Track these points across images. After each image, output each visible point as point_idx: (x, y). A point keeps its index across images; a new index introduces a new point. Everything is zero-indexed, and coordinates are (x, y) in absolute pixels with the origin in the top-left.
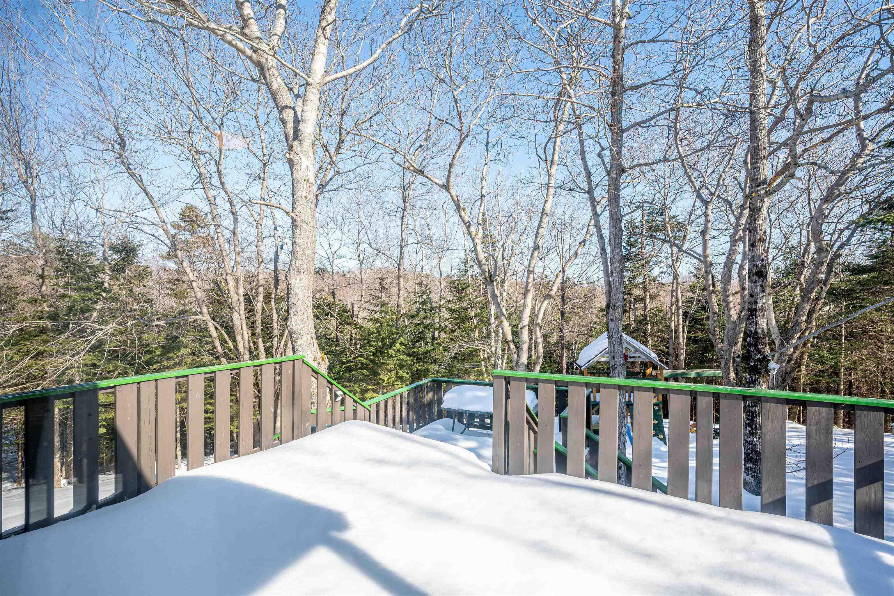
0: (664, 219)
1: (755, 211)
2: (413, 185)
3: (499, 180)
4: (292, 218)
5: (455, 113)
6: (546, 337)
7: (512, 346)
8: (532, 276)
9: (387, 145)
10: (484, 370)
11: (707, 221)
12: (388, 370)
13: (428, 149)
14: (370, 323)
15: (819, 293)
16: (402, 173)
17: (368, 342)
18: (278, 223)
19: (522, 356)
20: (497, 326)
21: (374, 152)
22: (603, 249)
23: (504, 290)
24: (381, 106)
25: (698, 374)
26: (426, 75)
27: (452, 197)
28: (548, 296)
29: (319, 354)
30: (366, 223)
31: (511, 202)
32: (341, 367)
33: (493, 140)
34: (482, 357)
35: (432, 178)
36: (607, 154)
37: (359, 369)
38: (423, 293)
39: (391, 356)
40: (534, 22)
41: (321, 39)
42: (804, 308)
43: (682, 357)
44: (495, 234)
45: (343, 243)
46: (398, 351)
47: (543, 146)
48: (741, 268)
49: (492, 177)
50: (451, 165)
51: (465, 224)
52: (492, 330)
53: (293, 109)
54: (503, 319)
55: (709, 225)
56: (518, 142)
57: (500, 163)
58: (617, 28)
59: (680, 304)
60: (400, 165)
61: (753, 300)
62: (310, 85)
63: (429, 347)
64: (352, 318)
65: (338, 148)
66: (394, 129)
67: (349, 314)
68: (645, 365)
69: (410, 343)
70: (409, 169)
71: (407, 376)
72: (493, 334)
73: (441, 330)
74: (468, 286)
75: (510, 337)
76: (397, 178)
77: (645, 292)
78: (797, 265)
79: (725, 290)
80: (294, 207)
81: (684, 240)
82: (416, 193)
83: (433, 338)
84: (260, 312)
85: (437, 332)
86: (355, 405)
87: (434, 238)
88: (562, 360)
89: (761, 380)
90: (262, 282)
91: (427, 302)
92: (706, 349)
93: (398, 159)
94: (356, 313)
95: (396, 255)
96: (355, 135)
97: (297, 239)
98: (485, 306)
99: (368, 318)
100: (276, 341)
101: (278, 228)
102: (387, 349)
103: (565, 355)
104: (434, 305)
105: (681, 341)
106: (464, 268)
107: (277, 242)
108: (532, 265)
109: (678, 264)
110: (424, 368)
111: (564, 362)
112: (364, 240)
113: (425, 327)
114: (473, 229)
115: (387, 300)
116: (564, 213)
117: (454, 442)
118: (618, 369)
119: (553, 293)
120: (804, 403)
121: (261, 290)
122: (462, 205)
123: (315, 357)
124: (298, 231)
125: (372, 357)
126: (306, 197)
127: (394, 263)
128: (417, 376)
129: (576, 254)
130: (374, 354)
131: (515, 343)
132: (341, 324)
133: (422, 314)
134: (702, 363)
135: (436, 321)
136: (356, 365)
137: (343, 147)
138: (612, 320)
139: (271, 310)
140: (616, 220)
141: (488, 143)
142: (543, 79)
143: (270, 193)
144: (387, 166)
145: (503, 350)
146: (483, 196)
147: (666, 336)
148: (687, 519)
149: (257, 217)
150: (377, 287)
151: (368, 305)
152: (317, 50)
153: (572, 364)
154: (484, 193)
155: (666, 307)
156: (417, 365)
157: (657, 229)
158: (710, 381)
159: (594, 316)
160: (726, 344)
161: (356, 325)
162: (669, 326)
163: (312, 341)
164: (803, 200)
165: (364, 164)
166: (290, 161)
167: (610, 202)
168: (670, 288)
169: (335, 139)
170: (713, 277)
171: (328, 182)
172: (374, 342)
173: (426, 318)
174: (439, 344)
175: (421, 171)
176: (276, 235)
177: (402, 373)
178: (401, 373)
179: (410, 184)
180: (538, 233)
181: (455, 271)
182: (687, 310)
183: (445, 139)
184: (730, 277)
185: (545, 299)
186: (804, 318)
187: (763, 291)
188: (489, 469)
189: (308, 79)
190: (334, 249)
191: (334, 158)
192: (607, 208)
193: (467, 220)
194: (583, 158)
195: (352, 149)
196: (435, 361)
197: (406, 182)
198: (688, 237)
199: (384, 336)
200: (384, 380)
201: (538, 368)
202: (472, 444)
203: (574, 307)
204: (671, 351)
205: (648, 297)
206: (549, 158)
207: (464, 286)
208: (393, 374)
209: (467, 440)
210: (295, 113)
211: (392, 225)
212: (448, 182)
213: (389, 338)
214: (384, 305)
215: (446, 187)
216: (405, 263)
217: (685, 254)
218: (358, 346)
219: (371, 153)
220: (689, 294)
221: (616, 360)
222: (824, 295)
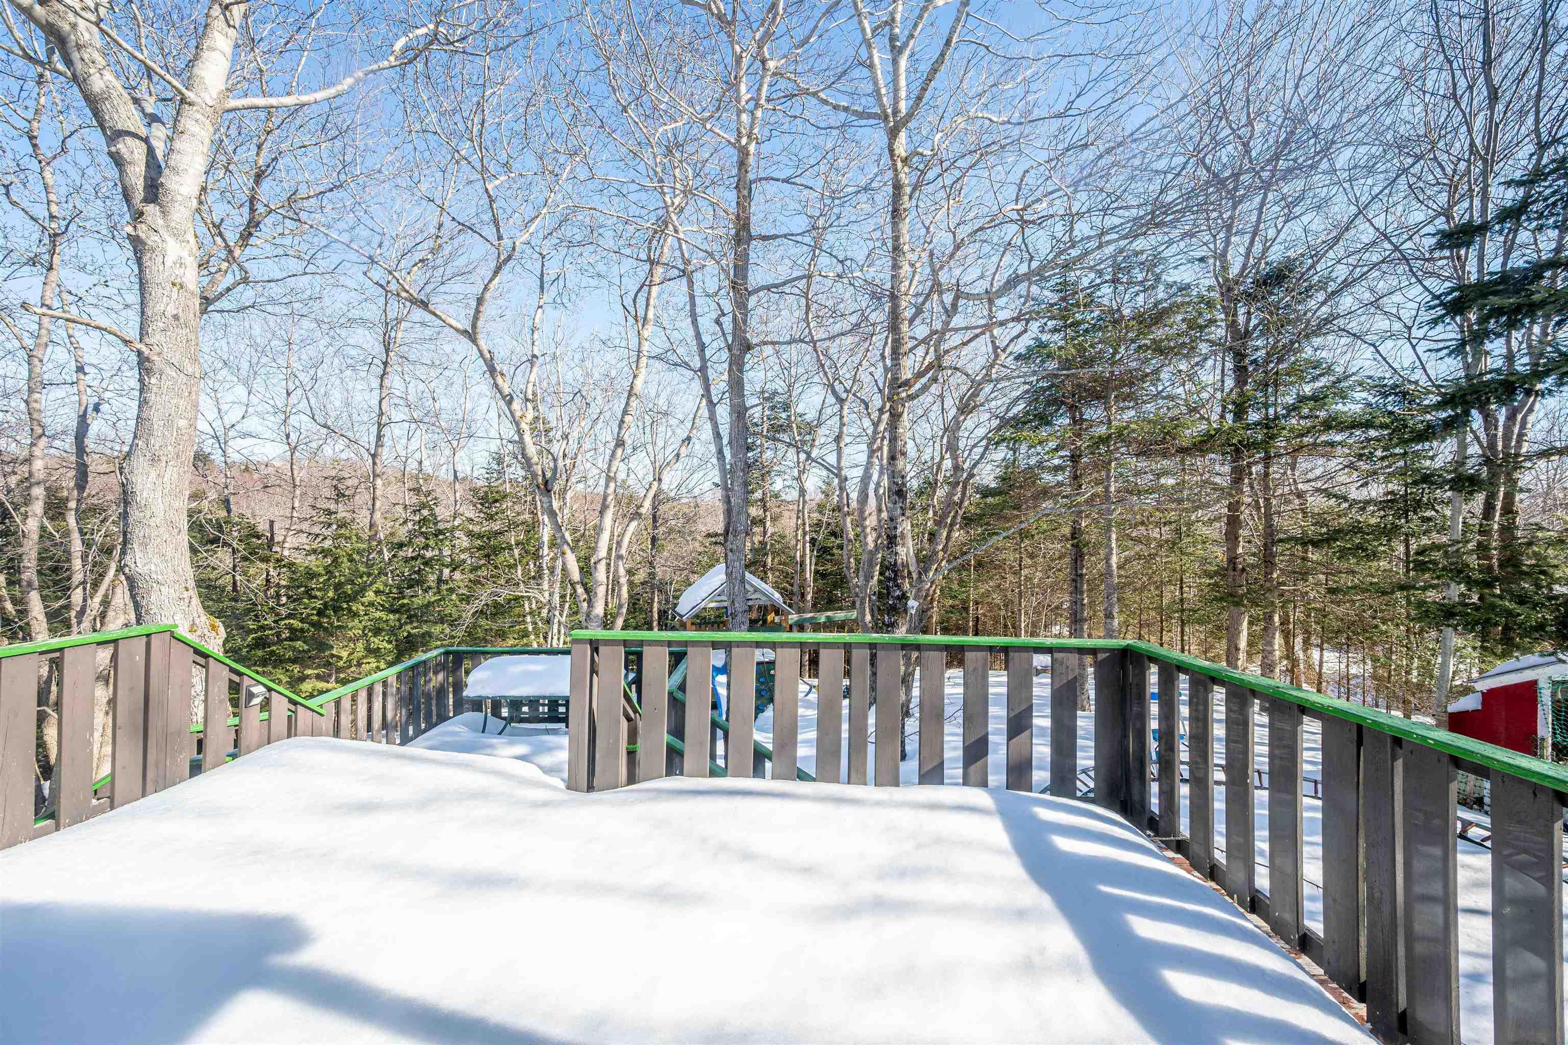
0: (789, 416)
1: (895, 417)
2: (403, 324)
3: (559, 336)
4: (140, 353)
5: (487, 217)
6: (630, 572)
7: (580, 590)
8: (612, 485)
9: (356, 247)
10: (530, 628)
11: (842, 425)
12: (351, 639)
13: (434, 268)
14: (313, 557)
15: (954, 517)
16: (382, 299)
17: (306, 592)
18: (88, 358)
19: (596, 604)
20: (554, 559)
21: (326, 255)
22: (720, 452)
23: (565, 504)
24: (343, 177)
25: (828, 617)
26: (432, 144)
27: (480, 351)
28: (637, 515)
29: (204, 618)
30: (304, 378)
31: (578, 372)
32: (244, 640)
33: (552, 271)
34: (527, 609)
35: (443, 317)
36: (727, 322)
37: (286, 640)
38: (423, 506)
39: (356, 615)
40: (625, 109)
41: (219, 24)
42: (941, 534)
43: (809, 597)
44: (552, 417)
45: (251, 410)
46: (371, 604)
47: (632, 294)
48: (878, 485)
49: (547, 329)
50: (480, 301)
51: (504, 397)
52: (544, 566)
53: (146, 140)
54: (566, 547)
55: (845, 428)
56: (594, 282)
57: (563, 309)
58: (743, 152)
59: (807, 529)
60: (381, 286)
61: (892, 525)
62: (190, 104)
63: (431, 597)
64: (270, 548)
65: (246, 237)
66: (369, 223)
67: (263, 540)
68: (764, 610)
69: (395, 590)
70: (398, 295)
71: (389, 646)
72: (546, 572)
73: (455, 566)
74: (505, 496)
75: (576, 576)
76: (374, 307)
77: (765, 511)
78: (930, 483)
79: (861, 511)
80: (143, 333)
81: (812, 446)
82: (411, 337)
83: (440, 581)
84: (36, 537)
85: (446, 572)
86: (292, 707)
87: (443, 416)
88: (652, 608)
89: (900, 622)
90: (40, 475)
91: (429, 521)
92: (835, 586)
93: (377, 274)
94: (278, 538)
95: (368, 438)
96: (284, 217)
97: (152, 397)
98: (532, 527)
99: (308, 548)
100: (77, 596)
101: (87, 369)
102: (347, 602)
103: (656, 600)
104: (441, 526)
105: (808, 576)
106: (496, 467)
107: (84, 398)
108: (614, 469)
109: (805, 476)
110: (421, 631)
111: (655, 610)
112: (301, 406)
113: (426, 564)
114: (516, 405)
115: (349, 516)
116: (658, 396)
117: (489, 751)
118: (739, 618)
119: (643, 510)
120: (962, 648)
121: (38, 492)
122: (498, 368)
123: (194, 624)
124: (153, 381)
125: (315, 618)
126: (176, 317)
127: (363, 451)
128: (407, 646)
129: (678, 455)
130: (320, 613)
131: (584, 585)
132: (245, 559)
133: (421, 541)
134: (831, 603)
135: (445, 553)
136: (278, 635)
137: (257, 234)
138: (731, 550)
139: (67, 534)
140: (739, 413)
141: (542, 275)
142: (633, 197)
143: (65, 296)
144: (352, 284)
145: (563, 597)
146: (534, 356)
147: (790, 570)
148: (847, 811)
149: (29, 342)
150: (328, 492)
151: (305, 526)
152: (206, 44)
153: (665, 612)
154: (536, 352)
155: (789, 532)
156: (408, 627)
157: (781, 429)
158: (841, 626)
159: (697, 544)
160: (862, 579)
161: (278, 561)
162: (794, 557)
163: (186, 595)
164: (936, 408)
165: (306, 274)
166: (137, 243)
167: (731, 387)
168: (795, 507)
169: (241, 218)
170: (848, 495)
171: (222, 295)
172: (319, 590)
173: (426, 547)
174: (451, 590)
175: (422, 302)
176: (81, 382)
177: (379, 642)
178: (376, 642)
179: (399, 321)
180: (622, 421)
181: (479, 472)
182: (814, 536)
183: (466, 255)
184: (867, 496)
185: (632, 520)
186: (940, 547)
187: (903, 514)
188: (562, 785)
189: (184, 90)
190: (229, 419)
191: (237, 252)
192: (727, 395)
193: (507, 391)
194: (695, 322)
195: (277, 241)
196: (442, 618)
197: (391, 315)
198: (817, 443)
199: (343, 579)
200: (340, 658)
201: (620, 622)
202: (521, 749)
203: (671, 531)
204: (795, 589)
205: (769, 518)
206: (641, 313)
207: (497, 496)
208: (360, 645)
209: (511, 743)
210: (151, 151)
211: (360, 387)
212: (474, 326)
213: (352, 583)
214: (342, 525)
215: (471, 336)
216: (386, 454)
217: (814, 464)
218: (284, 600)
219: (319, 255)
220: (815, 515)
221: (737, 605)
222: (959, 520)
